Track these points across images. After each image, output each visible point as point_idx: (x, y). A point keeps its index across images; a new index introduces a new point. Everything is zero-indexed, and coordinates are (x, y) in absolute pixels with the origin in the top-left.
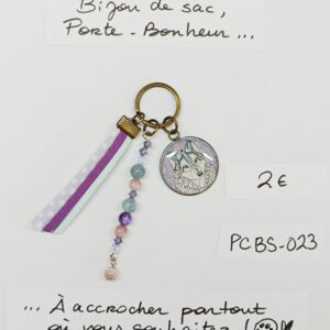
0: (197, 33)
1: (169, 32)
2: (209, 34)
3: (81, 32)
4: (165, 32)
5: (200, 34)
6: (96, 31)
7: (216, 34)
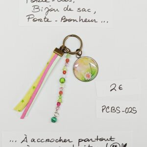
0: (84, 21)
1: (72, 20)
2: (89, 21)
3: (34, 21)
4: (70, 20)
5: (85, 21)
6: (40, 20)
7: (92, 21)
